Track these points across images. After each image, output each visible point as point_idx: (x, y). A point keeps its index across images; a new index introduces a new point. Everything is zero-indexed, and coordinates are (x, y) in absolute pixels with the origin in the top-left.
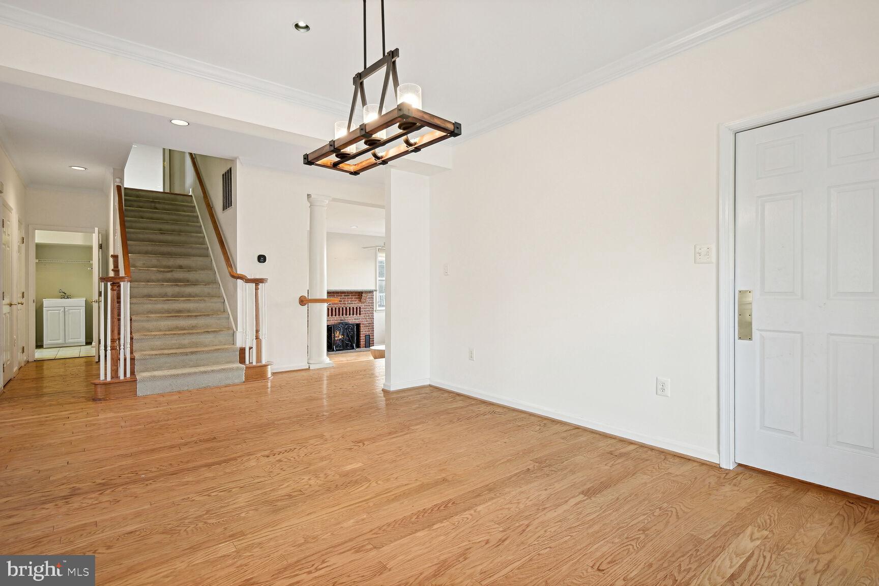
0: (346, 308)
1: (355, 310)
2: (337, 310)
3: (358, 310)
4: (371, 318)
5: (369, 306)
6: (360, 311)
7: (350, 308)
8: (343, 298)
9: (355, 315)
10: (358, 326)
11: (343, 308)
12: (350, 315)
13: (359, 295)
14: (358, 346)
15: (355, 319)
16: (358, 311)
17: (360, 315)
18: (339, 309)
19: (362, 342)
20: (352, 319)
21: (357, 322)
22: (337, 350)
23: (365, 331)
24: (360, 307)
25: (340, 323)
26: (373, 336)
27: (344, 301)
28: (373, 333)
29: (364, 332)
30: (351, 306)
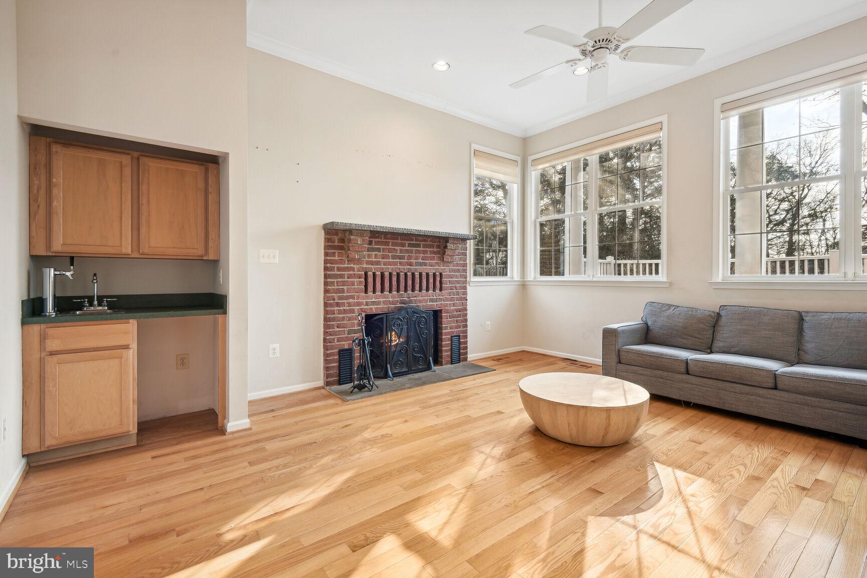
0: (413, 275)
1: (431, 280)
2: (394, 279)
3: (438, 279)
4: (461, 299)
5: (458, 271)
6: (441, 282)
7: (421, 274)
8: (407, 251)
9: (431, 291)
10: (437, 315)
11: (406, 275)
12: (420, 290)
13: (438, 247)
14: (437, 362)
15: (432, 300)
16: (436, 282)
17: (441, 290)
18: (398, 275)
19: (447, 351)
20: (425, 300)
21: (436, 306)
22: (395, 375)
23: (451, 328)
24: (441, 274)
25: (400, 309)
26: (466, 337)
27: (410, 258)
28: (466, 332)
29: (448, 327)
30: (425, 269)
